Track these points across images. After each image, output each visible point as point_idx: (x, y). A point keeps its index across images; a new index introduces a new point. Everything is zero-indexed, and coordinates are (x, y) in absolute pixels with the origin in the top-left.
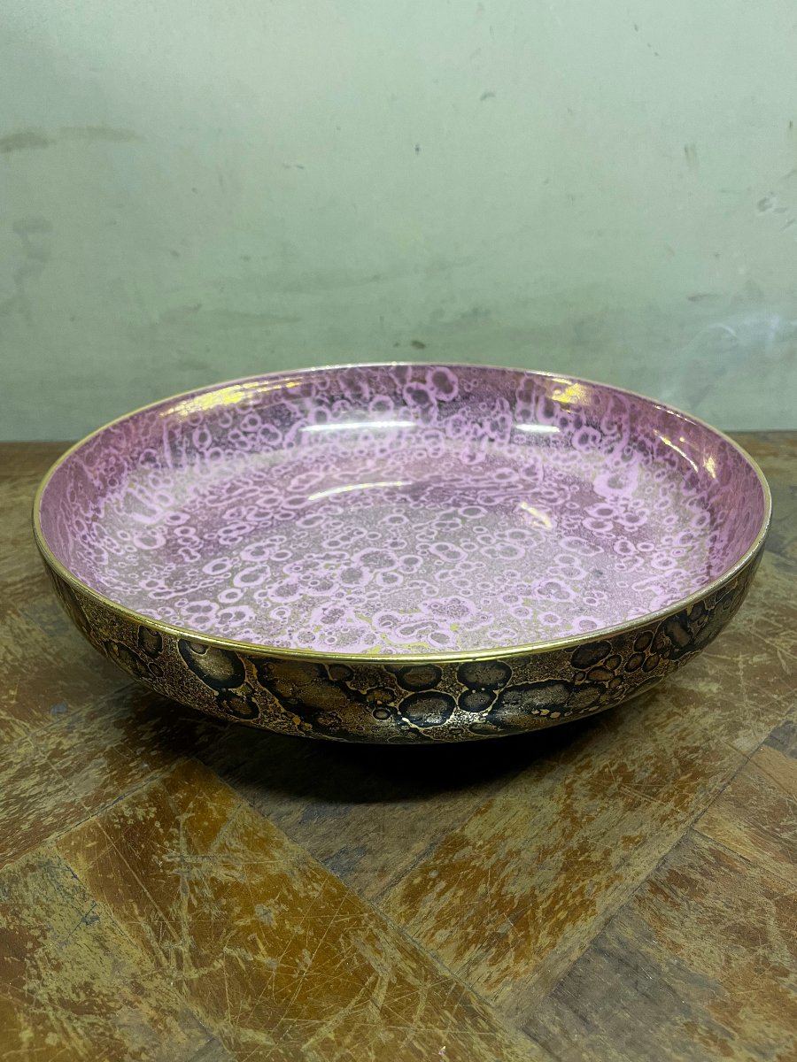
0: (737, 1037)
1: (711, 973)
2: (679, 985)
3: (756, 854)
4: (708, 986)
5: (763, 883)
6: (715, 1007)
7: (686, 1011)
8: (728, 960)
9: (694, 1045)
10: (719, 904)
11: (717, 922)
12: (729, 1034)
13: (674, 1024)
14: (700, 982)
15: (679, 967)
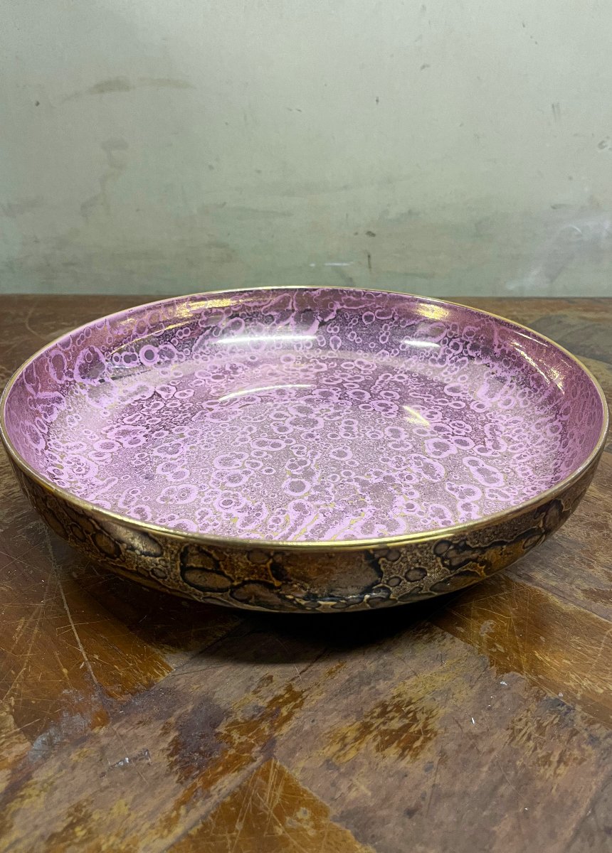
0: (596, 562)
1: (580, 539)
2: (564, 544)
3: (600, 495)
4: (579, 544)
5: (605, 506)
6: (583, 551)
7: (568, 553)
8: (588, 534)
9: (574, 565)
10: (582, 514)
11: (581, 521)
12: (591, 561)
13: (563, 557)
14: (575, 542)
15: (563, 537)
